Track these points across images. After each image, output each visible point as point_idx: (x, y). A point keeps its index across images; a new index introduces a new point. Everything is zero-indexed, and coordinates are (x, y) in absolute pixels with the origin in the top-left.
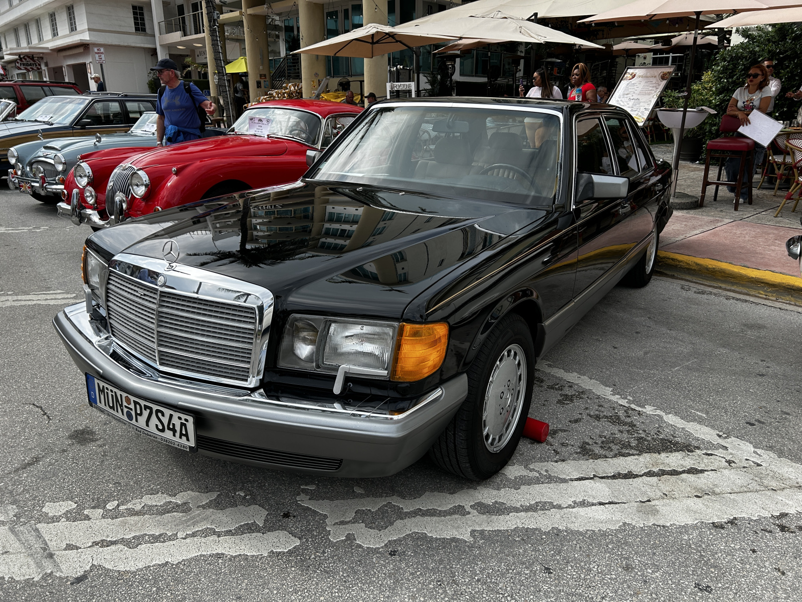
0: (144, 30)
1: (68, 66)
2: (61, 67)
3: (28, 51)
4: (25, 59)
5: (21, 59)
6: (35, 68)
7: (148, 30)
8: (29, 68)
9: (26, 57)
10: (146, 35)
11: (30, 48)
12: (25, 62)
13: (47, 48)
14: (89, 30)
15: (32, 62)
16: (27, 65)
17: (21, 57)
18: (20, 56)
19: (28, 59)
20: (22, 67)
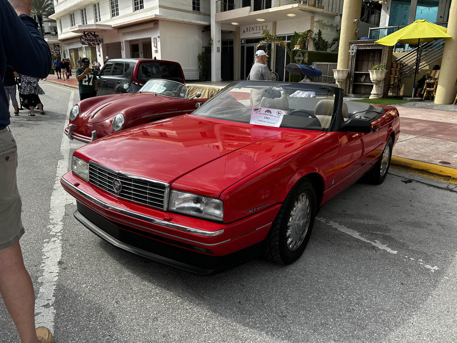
0: (198, 9)
1: (126, 41)
2: (119, 44)
3: (95, 27)
4: (89, 36)
5: (85, 35)
6: (96, 43)
7: (201, 10)
8: (91, 43)
9: (89, 34)
10: (200, 13)
11: (97, 25)
12: (88, 38)
13: (110, 26)
14: (160, 6)
15: (94, 38)
16: (90, 40)
17: (86, 33)
18: (84, 33)
19: (91, 36)
20: (86, 42)
